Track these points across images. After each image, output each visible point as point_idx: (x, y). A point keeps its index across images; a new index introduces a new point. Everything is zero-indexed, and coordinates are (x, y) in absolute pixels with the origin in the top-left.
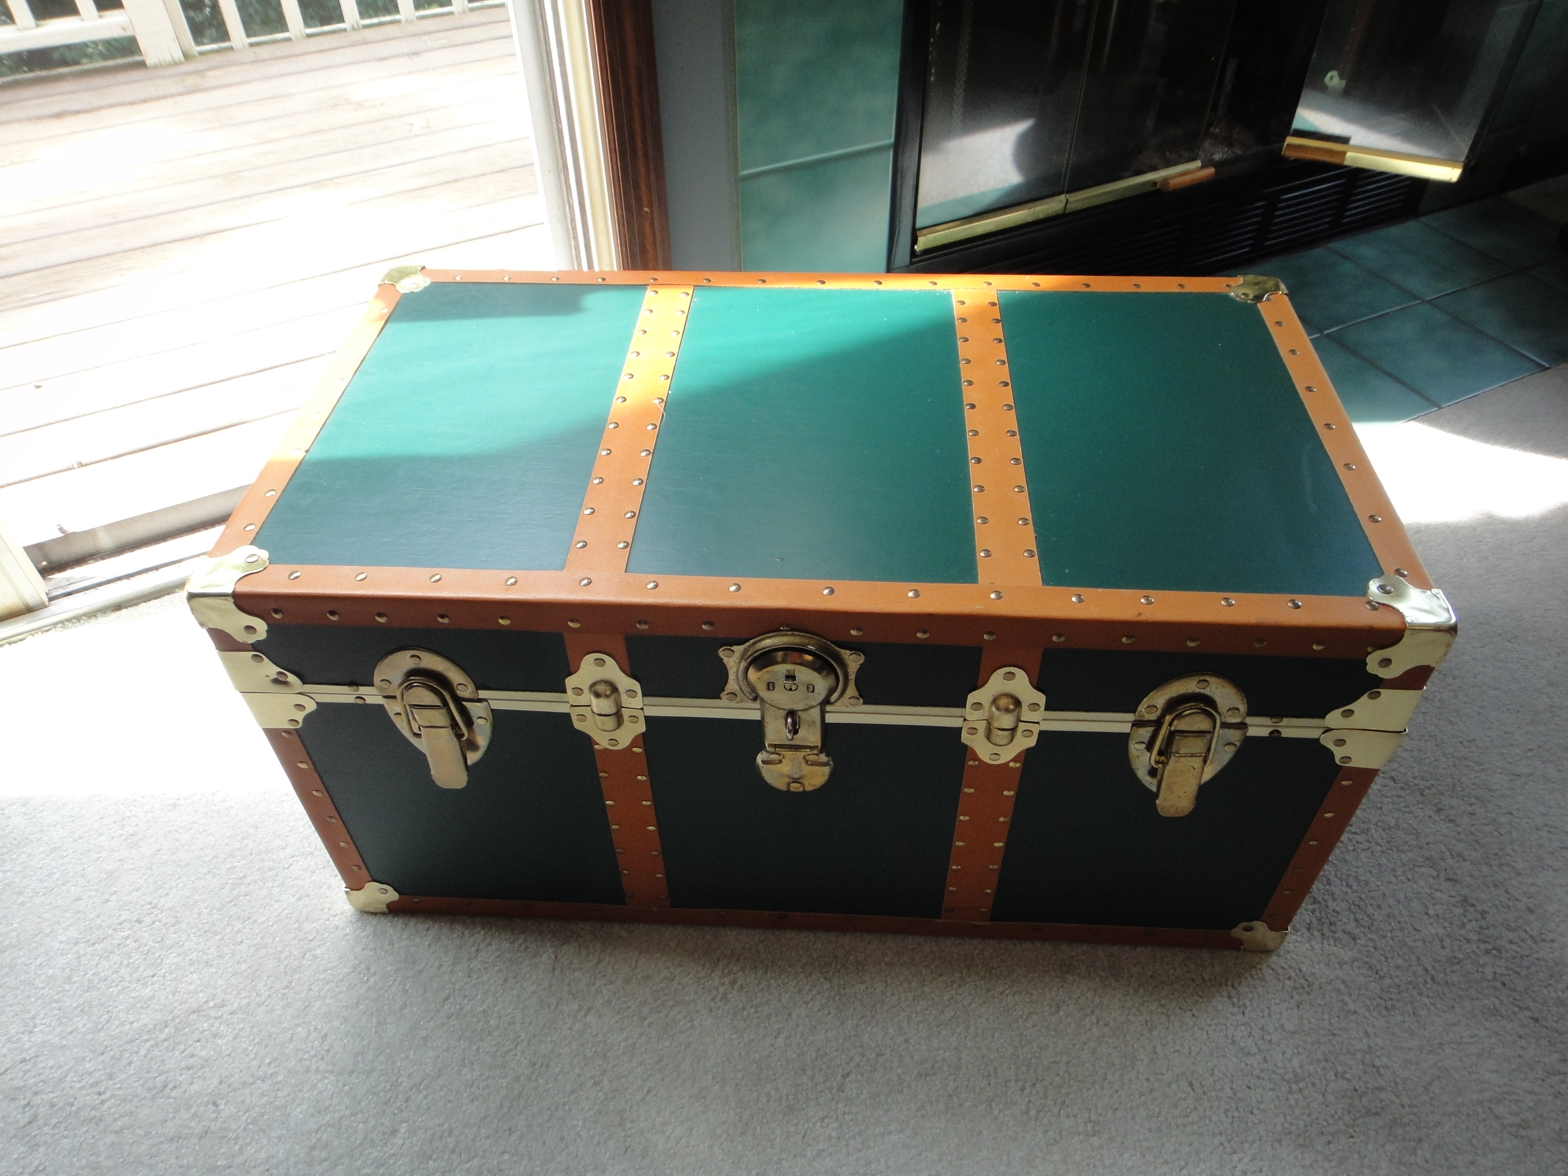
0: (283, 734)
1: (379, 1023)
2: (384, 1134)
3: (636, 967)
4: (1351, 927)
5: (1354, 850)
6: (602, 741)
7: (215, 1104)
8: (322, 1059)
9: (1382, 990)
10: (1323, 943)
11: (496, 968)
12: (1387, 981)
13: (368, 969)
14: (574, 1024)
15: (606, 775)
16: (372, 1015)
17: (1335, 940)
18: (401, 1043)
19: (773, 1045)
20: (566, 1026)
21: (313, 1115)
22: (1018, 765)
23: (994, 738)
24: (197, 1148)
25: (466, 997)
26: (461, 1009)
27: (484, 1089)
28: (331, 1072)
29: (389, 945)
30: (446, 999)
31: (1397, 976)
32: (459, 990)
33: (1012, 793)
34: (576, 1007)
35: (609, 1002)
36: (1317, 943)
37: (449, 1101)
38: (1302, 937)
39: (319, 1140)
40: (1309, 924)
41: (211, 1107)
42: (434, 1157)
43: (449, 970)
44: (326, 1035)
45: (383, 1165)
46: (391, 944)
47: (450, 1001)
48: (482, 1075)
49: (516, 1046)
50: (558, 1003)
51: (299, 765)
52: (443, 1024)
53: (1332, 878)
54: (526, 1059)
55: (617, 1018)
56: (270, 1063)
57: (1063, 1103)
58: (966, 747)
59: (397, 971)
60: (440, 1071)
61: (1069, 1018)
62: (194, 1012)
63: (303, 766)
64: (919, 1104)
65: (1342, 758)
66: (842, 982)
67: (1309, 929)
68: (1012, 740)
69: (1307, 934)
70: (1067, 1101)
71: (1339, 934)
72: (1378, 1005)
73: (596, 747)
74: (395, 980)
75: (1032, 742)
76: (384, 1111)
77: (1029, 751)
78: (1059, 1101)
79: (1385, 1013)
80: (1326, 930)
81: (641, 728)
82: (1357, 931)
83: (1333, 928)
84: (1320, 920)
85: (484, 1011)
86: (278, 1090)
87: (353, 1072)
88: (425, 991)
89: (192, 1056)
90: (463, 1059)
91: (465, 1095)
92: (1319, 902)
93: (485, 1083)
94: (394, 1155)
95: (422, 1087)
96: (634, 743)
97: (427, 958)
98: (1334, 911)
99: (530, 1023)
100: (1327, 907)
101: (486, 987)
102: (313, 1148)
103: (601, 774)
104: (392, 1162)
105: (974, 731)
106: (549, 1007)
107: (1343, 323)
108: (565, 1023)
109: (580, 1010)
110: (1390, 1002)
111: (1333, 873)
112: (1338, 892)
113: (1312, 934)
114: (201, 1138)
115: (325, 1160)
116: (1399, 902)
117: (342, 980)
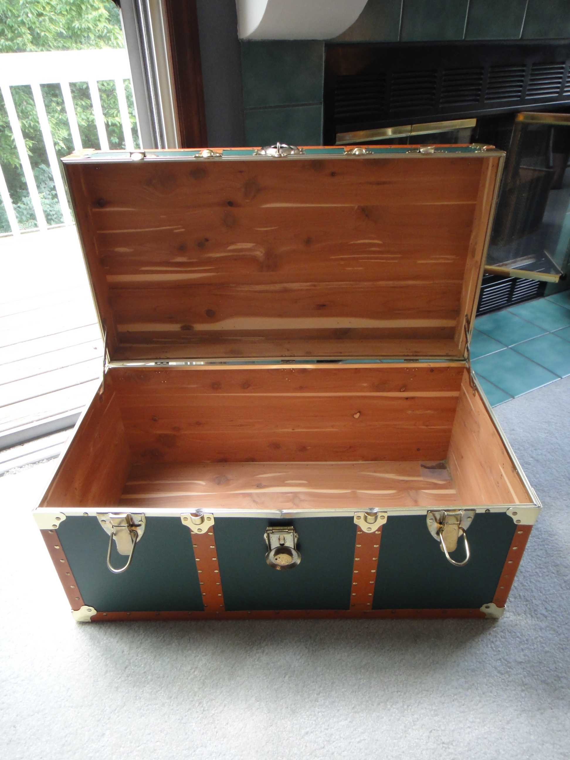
0: (49, 532)
1: (94, 681)
2: (98, 736)
3: (217, 647)
4: (544, 612)
5: (542, 576)
6: (195, 529)
7: (14, 727)
8: (67, 701)
9: (560, 640)
10: (532, 620)
11: (150, 651)
12: (562, 636)
13: (88, 655)
14: (189, 676)
15: (196, 546)
16: (91, 677)
17: (537, 618)
18: (105, 691)
19: (283, 681)
20: (185, 677)
21: (63, 729)
22: (379, 532)
23: (368, 521)
24: (6, 749)
25: (136, 666)
26: (134, 672)
27: (147, 711)
28: (72, 707)
29: (97, 643)
30: (126, 668)
31: (567, 634)
32: (133, 663)
33: (378, 546)
34: (189, 668)
35: (206, 664)
36: (530, 620)
37: (129, 718)
38: (522, 617)
39: (66, 741)
40: (525, 611)
41: (12, 728)
42: (123, 746)
43: (127, 653)
44: (69, 689)
45: (98, 751)
46: (99, 642)
47: (128, 668)
48: (145, 704)
49: (161, 689)
50: (181, 666)
51: (55, 547)
52: (125, 680)
53: (534, 589)
54: (166, 695)
55: (209, 672)
56: (41, 704)
57: (419, 702)
58: (356, 525)
59: (102, 655)
60: (125, 703)
61: (420, 661)
62: (3, 681)
63: (57, 547)
64: (353, 706)
65: (517, 521)
66: (314, 649)
67: (525, 614)
68: (376, 521)
69: (524, 616)
70: (422, 701)
71: (539, 615)
72: (559, 647)
73: (192, 533)
74: (102, 660)
75: (384, 521)
76: (98, 725)
77: (384, 526)
78: (418, 701)
79: (562, 651)
80: (533, 614)
81: (212, 523)
82: (546, 614)
83: (536, 613)
84: (530, 609)
85: (145, 672)
86: (46, 718)
87: (82, 706)
88: (116, 664)
89: (3, 703)
90: (136, 697)
91: (138, 714)
92: (529, 601)
93: (147, 708)
94: (103, 746)
95: (116, 712)
96: (209, 530)
97: (117, 648)
98: (535, 604)
99: (168, 677)
100: (532, 603)
101: (146, 660)
102: (63, 745)
103: (194, 546)
104: (102, 750)
105: (359, 518)
106: (176, 668)
107: (515, 343)
108: (184, 676)
109: (191, 669)
110: (564, 646)
111: (534, 587)
112: (536, 595)
113: (527, 616)
114: (8, 744)
115: (69, 751)
116: (563, 599)
117: (76, 661)
